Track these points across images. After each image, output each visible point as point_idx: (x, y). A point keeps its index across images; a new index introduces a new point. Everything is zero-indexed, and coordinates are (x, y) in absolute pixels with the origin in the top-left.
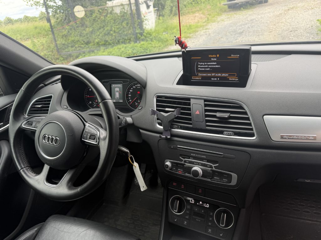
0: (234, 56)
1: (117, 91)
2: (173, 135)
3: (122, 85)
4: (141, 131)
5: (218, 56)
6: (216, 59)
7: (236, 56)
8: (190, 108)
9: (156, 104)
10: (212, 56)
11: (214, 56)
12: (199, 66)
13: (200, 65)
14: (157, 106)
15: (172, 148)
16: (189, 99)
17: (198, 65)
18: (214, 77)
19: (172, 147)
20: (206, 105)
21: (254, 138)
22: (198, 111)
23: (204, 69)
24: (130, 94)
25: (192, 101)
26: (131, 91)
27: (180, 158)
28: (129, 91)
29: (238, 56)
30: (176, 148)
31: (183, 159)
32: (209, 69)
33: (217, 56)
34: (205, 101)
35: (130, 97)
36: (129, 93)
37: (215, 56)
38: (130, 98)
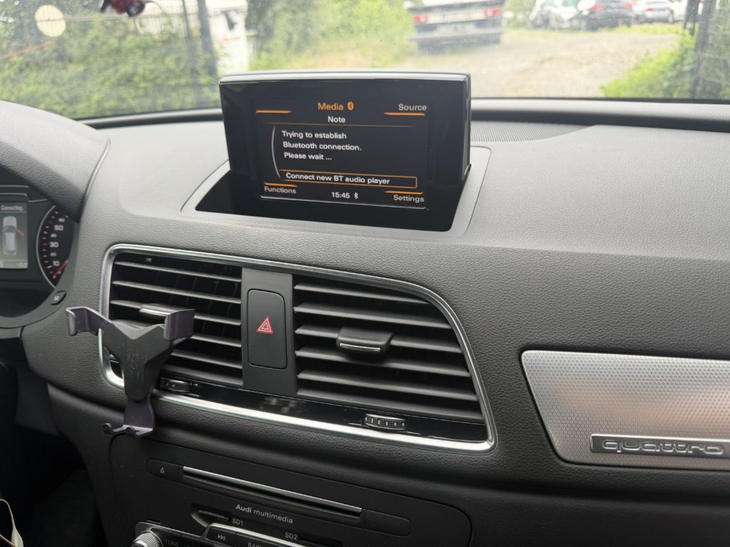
0: (409, 111)
1: (10, 229)
2: (166, 421)
3: (25, 204)
4: (53, 392)
5: (351, 106)
6: (343, 120)
7: (417, 111)
8: (238, 306)
9: (112, 286)
10: (329, 107)
11: (335, 107)
12: (286, 144)
13: (288, 139)
14: (116, 292)
15: (161, 476)
16: (235, 270)
17: (280, 139)
18: (342, 189)
19: (162, 471)
20: (299, 298)
21: (484, 446)
22: (267, 322)
23: (304, 156)
24: (54, 240)
25: (248, 279)
26: (57, 228)
27: (195, 517)
28: (52, 230)
29: (424, 108)
30: (178, 476)
31: (205, 525)
32: (321, 157)
33: (346, 106)
34: (299, 278)
35: (54, 250)
36: (53, 236)
37: (341, 108)
38: (53, 254)
